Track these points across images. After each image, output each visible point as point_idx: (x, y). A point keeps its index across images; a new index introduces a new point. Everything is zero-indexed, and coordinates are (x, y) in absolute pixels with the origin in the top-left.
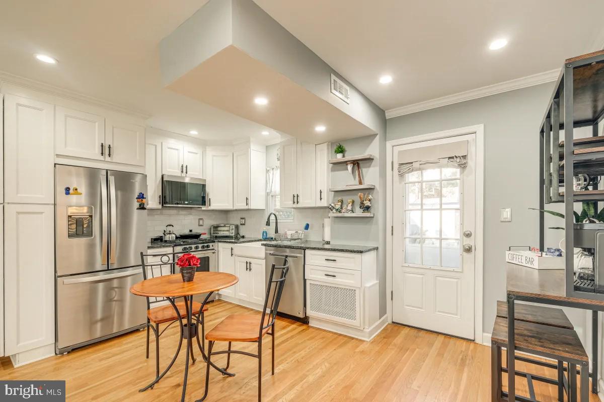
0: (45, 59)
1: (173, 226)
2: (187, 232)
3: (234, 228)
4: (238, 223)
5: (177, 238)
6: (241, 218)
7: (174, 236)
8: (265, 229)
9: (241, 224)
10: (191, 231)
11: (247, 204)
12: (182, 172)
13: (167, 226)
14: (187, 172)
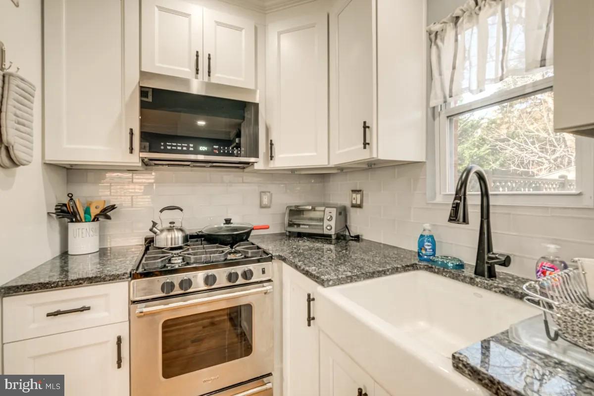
1: (182, 210)
3: (334, 214)
4: (344, 200)
5: (187, 238)
6: (354, 191)
7: (179, 235)
8: (427, 226)
9: (353, 206)
10: (228, 221)
11: (365, 144)
12: (197, 70)
13: (161, 211)
14: (209, 72)
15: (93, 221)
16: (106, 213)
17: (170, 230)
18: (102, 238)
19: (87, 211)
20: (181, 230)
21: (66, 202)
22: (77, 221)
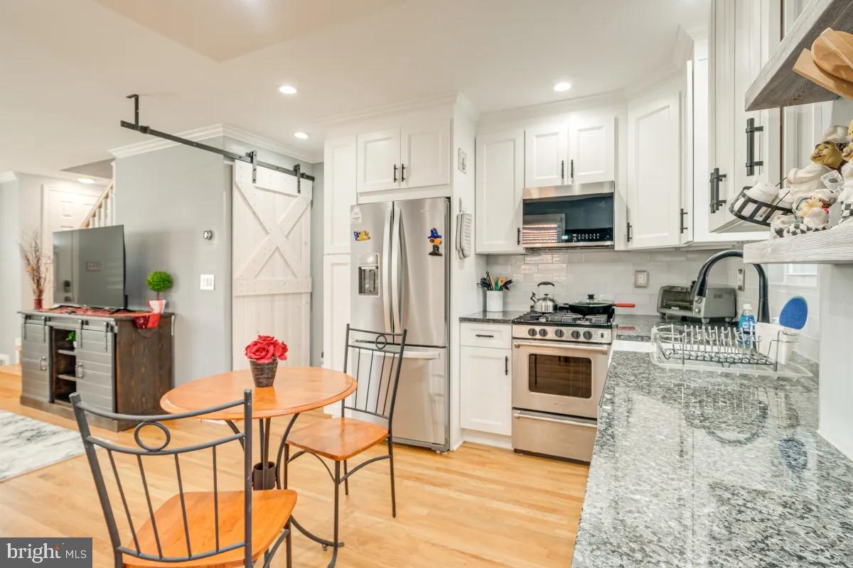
0: (288, 90)
1: (553, 285)
2: (579, 299)
5: (556, 308)
6: (740, 272)
7: (550, 304)
9: (739, 289)
10: (591, 297)
12: (563, 175)
13: (539, 285)
14: (572, 174)
15: (499, 290)
16: (506, 285)
17: (545, 299)
18: (505, 304)
19: (496, 284)
20: (553, 301)
21: (485, 277)
22: (491, 290)
